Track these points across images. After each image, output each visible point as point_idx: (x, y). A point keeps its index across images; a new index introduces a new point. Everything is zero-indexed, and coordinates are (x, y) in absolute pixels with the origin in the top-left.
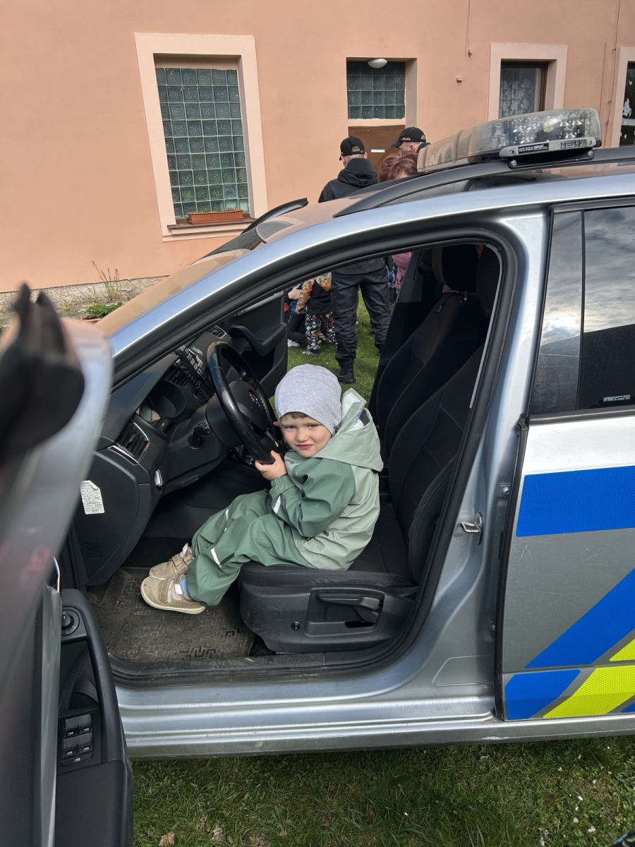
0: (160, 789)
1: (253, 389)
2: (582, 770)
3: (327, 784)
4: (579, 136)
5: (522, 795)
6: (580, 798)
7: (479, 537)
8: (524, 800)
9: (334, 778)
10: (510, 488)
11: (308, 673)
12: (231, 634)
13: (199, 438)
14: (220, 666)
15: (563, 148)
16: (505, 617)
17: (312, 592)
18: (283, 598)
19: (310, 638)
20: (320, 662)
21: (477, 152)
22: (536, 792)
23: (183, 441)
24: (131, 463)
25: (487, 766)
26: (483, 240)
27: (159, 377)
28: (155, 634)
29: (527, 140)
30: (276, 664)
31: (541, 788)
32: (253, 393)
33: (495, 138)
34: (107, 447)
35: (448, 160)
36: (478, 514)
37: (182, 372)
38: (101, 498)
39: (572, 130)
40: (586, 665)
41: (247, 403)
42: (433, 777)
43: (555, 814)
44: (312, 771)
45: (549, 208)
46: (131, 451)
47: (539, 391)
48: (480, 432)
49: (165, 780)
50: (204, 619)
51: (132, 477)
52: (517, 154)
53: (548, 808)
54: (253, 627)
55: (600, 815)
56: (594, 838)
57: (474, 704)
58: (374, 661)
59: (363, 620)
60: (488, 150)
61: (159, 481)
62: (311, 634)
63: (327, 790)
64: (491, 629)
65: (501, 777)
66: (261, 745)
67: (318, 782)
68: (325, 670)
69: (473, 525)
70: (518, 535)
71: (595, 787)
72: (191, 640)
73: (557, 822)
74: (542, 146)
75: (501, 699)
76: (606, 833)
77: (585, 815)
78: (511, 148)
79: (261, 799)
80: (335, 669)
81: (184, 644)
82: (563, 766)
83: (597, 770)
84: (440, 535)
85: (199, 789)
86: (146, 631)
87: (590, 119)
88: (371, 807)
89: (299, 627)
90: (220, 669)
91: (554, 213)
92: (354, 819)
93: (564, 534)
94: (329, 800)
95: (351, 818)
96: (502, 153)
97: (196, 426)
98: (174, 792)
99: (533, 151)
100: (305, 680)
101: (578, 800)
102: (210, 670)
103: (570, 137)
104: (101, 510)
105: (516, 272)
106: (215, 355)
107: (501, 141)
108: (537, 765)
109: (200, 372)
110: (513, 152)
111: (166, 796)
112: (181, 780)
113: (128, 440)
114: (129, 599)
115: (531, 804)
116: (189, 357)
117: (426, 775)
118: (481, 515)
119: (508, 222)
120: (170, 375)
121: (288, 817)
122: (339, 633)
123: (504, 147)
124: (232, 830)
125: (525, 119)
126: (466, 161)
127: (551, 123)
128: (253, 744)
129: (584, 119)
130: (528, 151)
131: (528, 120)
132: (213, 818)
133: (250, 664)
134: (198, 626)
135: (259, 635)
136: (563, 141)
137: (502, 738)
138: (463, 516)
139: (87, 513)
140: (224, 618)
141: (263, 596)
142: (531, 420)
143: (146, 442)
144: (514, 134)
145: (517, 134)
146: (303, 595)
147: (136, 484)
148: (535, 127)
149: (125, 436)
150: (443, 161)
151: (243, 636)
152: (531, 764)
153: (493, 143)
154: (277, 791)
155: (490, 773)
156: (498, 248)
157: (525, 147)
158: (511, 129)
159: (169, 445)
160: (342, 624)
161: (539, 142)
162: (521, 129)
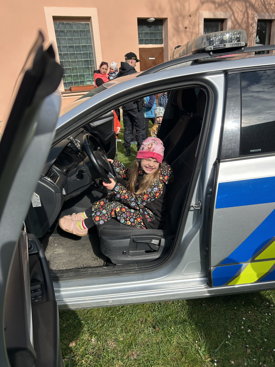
0: (68, 324)
1: (103, 155)
2: (244, 308)
3: (139, 319)
4: (237, 42)
6: (244, 319)
7: (200, 211)
8: (221, 321)
9: (142, 316)
10: (212, 189)
11: (130, 272)
12: (97, 259)
13: (80, 175)
14: (93, 271)
15: (231, 46)
16: (212, 243)
17: (131, 238)
18: (119, 241)
19: (130, 258)
20: (135, 267)
21: (196, 49)
22: (226, 317)
23: (74, 177)
24: (52, 184)
25: (205, 308)
26: (199, 86)
28: (64, 261)
29: (216, 44)
30: (116, 268)
31: (228, 316)
32: (103, 156)
33: (203, 43)
34: (42, 178)
35: (184, 54)
36: (199, 201)
37: (72, 149)
38: (40, 200)
39: (235, 39)
40: (245, 262)
41: (101, 160)
43: (234, 326)
44: (133, 314)
45: (226, 72)
46: (52, 180)
47: (224, 148)
48: (200, 166)
49: (70, 321)
50: (85, 254)
51: (53, 191)
52: (213, 49)
53: (231, 323)
54: (106, 254)
55: (252, 325)
56: (250, 334)
57: (200, 281)
59: (152, 250)
60: (200, 48)
61: (64, 193)
62: (131, 256)
63: (139, 321)
64: (206, 249)
65: (211, 312)
66: (111, 302)
67: (135, 318)
68: (137, 270)
69: (197, 206)
70: (216, 208)
71: (250, 314)
72: (79, 263)
73: (235, 329)
74: (223, 46)
75: (211, 277)
76: (255, 332)
77: (246, 325)
79: (112, 326)
80: (141, 270)
81: (76, 264)
82: (236, 306)
83: (251, 307)
84: (184, 211)
85: (85, 323)
86: (60, 260)
87: (242, 34)
88: (158, 326)
89: (125, 253)
91: (228, 74)
92: (151, 332)
93: (235, 207)
94: (140, 325)
95: (149, 331)
96: (206, 49)
97: (79, 170)
98: (74, 325)
99: (219, 48)
100: (128, 275)
101: (243, 319)
102: (89, 272)
103: (234, 42)
104: (40, 205)
105: (213, 99)
106: (87, 139)
107: (206, 44)
108: (226, 307)
109: (79, 148)
110: (211, 48)
111: (71, 327)
112: (77, 320)
113: (50, 175)
114: (51, 247)
115: (224, 322)
116: (74, 142)
117: (180, 313)
118: (201, 202)
119: (210, 78)
120: (66, 150)
121: (123, 332)
122: (143, 255)
123: (207, 46)
124: (99, 339)
125: (216, 34)
126: (191, 53)
127: (227, 36)
128: (108, 301)
129: (240, 34)
130: (217, 48)
131: (217, 35)
132: (91, 334)
133: (105, 269)
134: (82, 257)
135: (109, 257)
136: (231, 43)
137: (212, 294)
138: (193, 203)
139: (34, 207)
140: (93, 253)
141: (110, 241)
142: (221, 160)
143: (58, 176)
144: (211, 41)
145: (212, 41)
146: (127, 240)
147: (54, 194)
148: (220, 38)
149: (49, 173)
150: (181, 55)
151: (102, 260)
152: (223, 306)
153: (203, 45)
154: (118, 322)
155: (207, 311)
156: (205, 89)
157: (216, 46)
158: (210, 39)
159: (68, 179)
160: (144, 251)
161: (221, 44)
162: (214, 39)
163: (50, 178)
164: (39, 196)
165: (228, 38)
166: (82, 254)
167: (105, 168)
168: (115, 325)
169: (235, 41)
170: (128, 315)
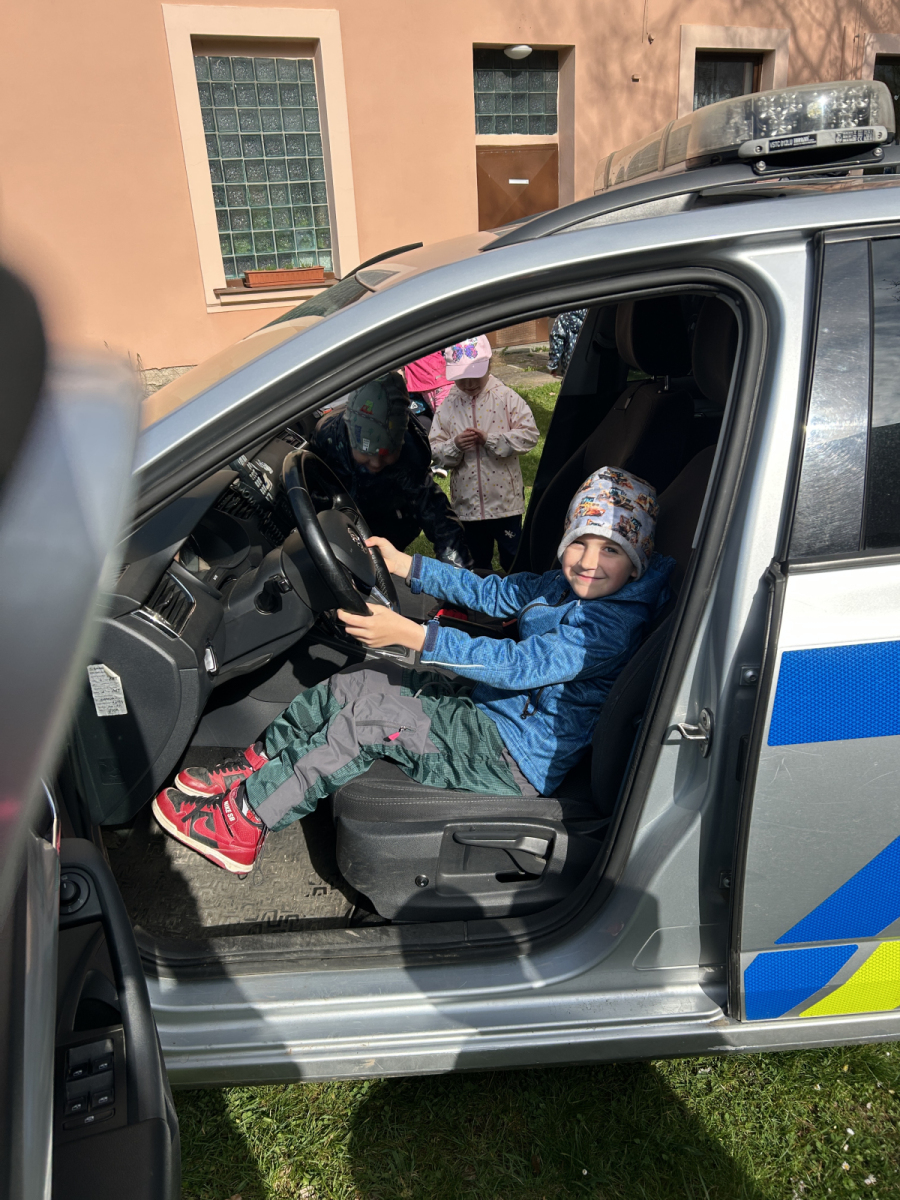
0: (219, 1127)
1: (352, 524)
2: (850, 1087)
3: (471, 1115)
4: (859, 125)
5: (762, 1127)
6: (850, 1131)
7: (707, 746)
8: (766, 1135)
10: (757, 671)
11: (443, 952)
12: (322, 891)
13: (272, 598)
14: (308, 944)
15: (838, 142)
16: (747, 868)
17: (446, 830)
18: (403, 839)
19: (444, 898)
20: (460, 935)
21: (700, 151)
22: (784, 1124)
23: (248, 604)
24: (166, 635)
25: (708, 1083)
26: (712, 287)
27: (208, 505)
28: (207, 893)
29: (781, 130)
30: (393, 939)
31: (790, 1116)
32: (353, 529)
33: (730, 128)
34: (129, 613)
35: (650, 169)
36: (704, 711)
37: (242, 498)
38: (122, 691)
39: (850, 115)
40: (867, 938)
41: (345, 543)
42: (628, 1103)
43: (813, 1156)
45: (817, 235)
46: (167, 619)
47: (804, 520)
48: (710, 584)
50: (281, 869)
51: (170, 659)
52: (767, 151)
53: (803, 1146)
54: (356, 883)
55: (880, 1156)
56: (875, 1194)
57: (694, 996)
59: (523, 870)
60: (718, 147)
62: (445, 893)
63: (470, 1125)
64: (722, 884)
65: (730, 1100)
66: (372, 1063)
67: (457, 1113)
68: (468, 947)
69: (696, 728)
70: (771, 743)
71: (870, 1114)
72: (262, 901)
73: (817, 1170)
74: (806, 139)
75: (738, 989)
76: (891, 1184)
77: (858, 1157)
78: (758, 142)
79: (372, 1139)
80: (482, 947)
81: (251, 907)
82: (822, 1082)
83: (872, 1088)
84: (645, 744)
85: (278, 1127)
87: (878, 98)
88: (538, 1149)
89: (426, 882)
90: (308, 949)
91: (825, 245)
92: (512, 1169)
93: (841, 742)
94: (474, 1140)
95: (508, 1168)
96: (743, 151)
97: (267, 579)
99: (792, 147)
100: (438, 963)
101: (846, 1133)
102: (293, 949)
104: (123, 711)
105: (765, 336)
106: (296, 470)
107: (741, 133)
108: (782, 1082)
109: (269, 497)
110: (761, 148)
111: (227, 1138)
113: (163, 601)
115: (776, 1141)
116: (253, 474)
117: (619, 1100)
118: (710, 713)
119: (755, 259)
120: (224, 502)
121: (413, 1168)
122: (489, 891)
123: (744, 141)
124: (327, 1189)
125: (779, 97)
126: (683, 166)
127: (820, 105)
128: (359, 1062)
129: (869, 98)
130: (784, 147)
131: (785, 99)
132: (301, 1169)
133: (352, 939)
134: (272, 879)
135: (367, 895)
136: (837, 131)
137: (738, 1047)
138: (680, 715)
139: (99, 714)
140: (311, 866)
141: (372, 837)
142: (790, 566)
143: (191, 604)
144: (761, 120)
145: (766, 121)
146: (433, 835)
147: (175, 670)
148: (795, 110)
149: (157, 595)
150: (641, 172)
151: (341, 894)
152: (774, 1079)
153: (728, 136)
154: (395, 1127)
155: (713, 1094)
156: (735, 300)
157: (780, 140)
158: (757, 113)
159: (225, 610)
160: (491, 877)
161: (800, 132)
162: (773, 113)
163: (161, 613)
164: (119, 678)
165: (822, 113)
166: (270, 870)
167: (359, 575)
169: (849, 124)
170: (431, 1101)
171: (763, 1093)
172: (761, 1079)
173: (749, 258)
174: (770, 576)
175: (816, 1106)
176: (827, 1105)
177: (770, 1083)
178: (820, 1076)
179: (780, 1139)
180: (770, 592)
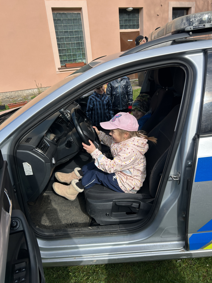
0: (58, 275)
1: (89, 125)
3: (120, 272)
5: (194, 276)
7: (179, 182)
8: (195, 278)
9: (123, 270)
10: (192, 163)
11: (113, 233)
12: (83, 216)
13: (69, 144)
15: (211, 26)
16: (190, 213)
17: (113, 202)
18: (103, 204)
19: (113, 219)
20: (117, 228)
21: (175, 30)
22: (199, 275)
23: (63, 146)
24: (42, 155)
25: (180, 264)
26: (179, 65)
27: (53, 121)
28: (55, 217)
29: (196, 24)
30: (100, 229)
31: (201, 273)
33: (183, 24)
34: (33, 149)
35: (162, 35)
36: (178, 172)
37: (62, 119)
38: (31, 169)
41: (87, 131)
42: (160, 269)
44: (115, 268)
45: (206, 51)
46: (42, 151)
47: (203, 124)
48: (179, 140)
49: (60, 272)
50: (73, 210)
51: (43, 161)
52: (192, 29)
53: (204, 281)
54: (91, 215)
57: (176, 244)
58: (138, 228)
59: (132, 211)
60: (179, 29)
61: (54, 162)
62: (113, 217)
63: (120, 275)
64: (183, 216)
65: (185, 268)
66: (95, 261)
67: (117, 272)
68: (119, 232)
69: (176, 177)
70: (195, 181)
72: (69, 219)
74: (203, 26)
75: (187, 243)
78: (190, 27)
80: (123, 231)
81: (66, 220)
82: (209, 264)
84: (163, 181)
85: (73, 275)
86: (52, 215)
89: (108, 215)
90: (79, 232)
91: (208, 53)
94: (121, 279)
96: (186, 29)
97: (68, 140)
98: (63, 276)
99: (199, 28)
100: (111, 235)
102: (76, 232)
104: (32, 174)
105: (192, 77)
106: (74, 112)
107: (186, 25)
108: (199, 264)
109: (69, 119)
110: (191, 28)
111: (60, 278)
112: (66, 272)
113: (41, 146)
114: (45, 203)
117: (157, 269)
118: (179, 173)
119: (189, 57)
120: (58, 120)
122: (124, 217)
123: (186, 27)
125: (195, 15)
126: (171, 34)
127: (206, 17)
128: (92, 261)
130: (197, 28)
131: (197, 16)
133: (90, 229)
134: (71, 213)
135: (94, 218)
136: (210, 23)
137: (188, 257)
138: (172, 173)
139: (26, 175)
140: (81, 210)
141: (95, 203)
142: (200, 136)
143: (49, 147)
145: (192, 22)
146: (110, 203)
147: (44, 164)
148: (199, 19)
149: (40, 145)
150: (160, 36)
151: (88, 217)
152: (197, 263)
153: (182, 26)
154: (102, 275)
155: (181, 267)
156: (185, 68)
157: (196, 26)
158: (190, 19)
159: (58, 147)
160: (125, 213)
161: (201, 24)
162: (194, 19)
163: (41, 149)
164: (31, 166)
165: (206, 19)
166: (71, 211)
167: (91, 138)
168: (99, 278)
170: (111, 269)
171: (194, 267)
172: (193, 263)
173: (188, 57)
174: (195, 138)
175: (207, 270)
176: (210, 270)
177: (195, 264)
178: (208, 262)
179: (198, 278)
180: (195, 143)
